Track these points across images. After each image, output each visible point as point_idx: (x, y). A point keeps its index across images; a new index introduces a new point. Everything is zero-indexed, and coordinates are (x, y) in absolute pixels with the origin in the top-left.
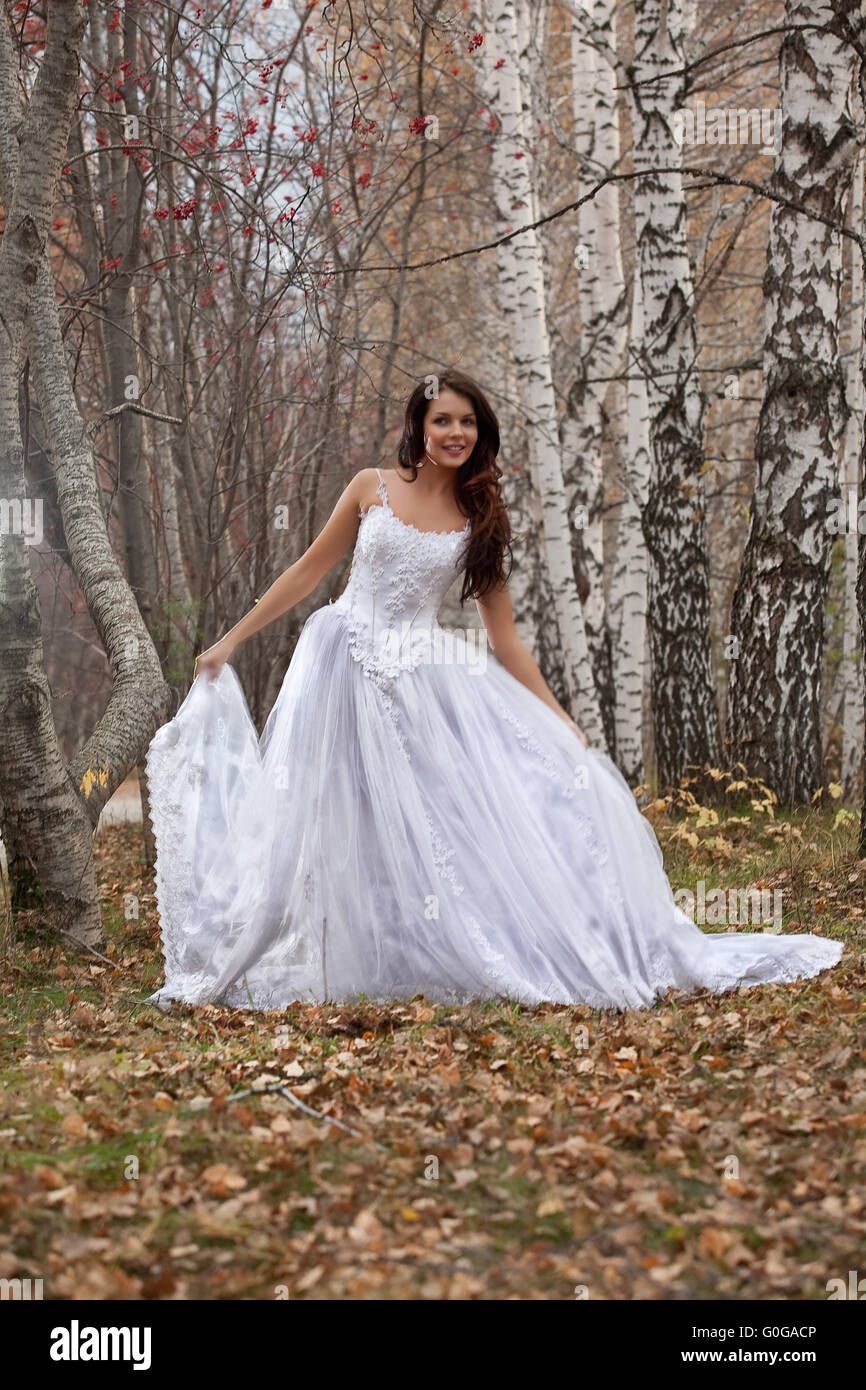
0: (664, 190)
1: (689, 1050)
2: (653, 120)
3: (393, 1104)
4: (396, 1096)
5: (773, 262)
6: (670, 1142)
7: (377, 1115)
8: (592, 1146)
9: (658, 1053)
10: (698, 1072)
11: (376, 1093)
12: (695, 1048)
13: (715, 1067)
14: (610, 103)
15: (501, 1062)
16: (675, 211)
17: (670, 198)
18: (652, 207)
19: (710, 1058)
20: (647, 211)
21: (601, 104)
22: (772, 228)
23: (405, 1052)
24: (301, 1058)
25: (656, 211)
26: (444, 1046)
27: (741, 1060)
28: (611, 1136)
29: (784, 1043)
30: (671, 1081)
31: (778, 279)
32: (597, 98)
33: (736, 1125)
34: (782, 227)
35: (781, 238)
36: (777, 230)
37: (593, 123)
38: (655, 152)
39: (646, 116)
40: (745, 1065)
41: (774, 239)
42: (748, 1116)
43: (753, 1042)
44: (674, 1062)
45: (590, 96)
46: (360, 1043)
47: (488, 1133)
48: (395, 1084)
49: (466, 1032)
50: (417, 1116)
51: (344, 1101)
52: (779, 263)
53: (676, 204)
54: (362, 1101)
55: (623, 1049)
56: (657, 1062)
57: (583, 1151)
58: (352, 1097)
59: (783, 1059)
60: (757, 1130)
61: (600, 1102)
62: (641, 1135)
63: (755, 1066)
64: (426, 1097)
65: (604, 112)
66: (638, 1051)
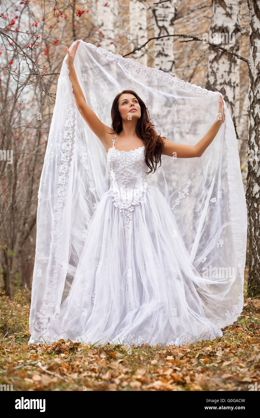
0: (166, 56)
1: (194, 357)
2: (162, 29)
3: (80, 373)
4: (81, 370)
5: (209, 79)
6: (195, 384)
7: (75, 376)
8: (165, 384)
9: (182, 358)
10: (199, 364)
11: (72, 369)
12: (197, 356)
13: (206, 363)
14: (144, 27)
15: (121, 360)
16: (171, 64)
17: (168, 59)
18: (162, 62)
19: (203, 360)
20: (160, 63)
21: (141, 29)
22: (209, 66)
23: (81, 358)
24: (40, 360)
25: (164, 63)
26: (97, 356)
27: (216, 360)
28: (172, 381)
29: (232, 355)
30: (189, 367)
31: (211, 85)
32: (139, 26)
33: (220, 379)
34: (213, 66)
35: (213, 70)
36: (211, 67)
37: (137, 36)
38: (163, 41)
39: (160, 28)
40: (218, 362)
41: (210, 70)
42: (225, 376)
43: (219, 354)
44: (189, 361)
45: (136, 26)
46: (63, 355)
47: (122, 380)
48: (80, 366)
49: (105, 351)
50: (90, 377)
51: (60, 372)
52: (212, 80)
53: (171, 61)
54: (68, 371)
55: (168, 357)
56: (182, 361)
57: (161, 386)
58: (63, 371)
59: (232, 360)
60: (229, 381)
61: (164, 371)
62: (184, 381)
63: (222, 362)
64: (93, 370)
65: (141, 31)
66: (174, 357)
